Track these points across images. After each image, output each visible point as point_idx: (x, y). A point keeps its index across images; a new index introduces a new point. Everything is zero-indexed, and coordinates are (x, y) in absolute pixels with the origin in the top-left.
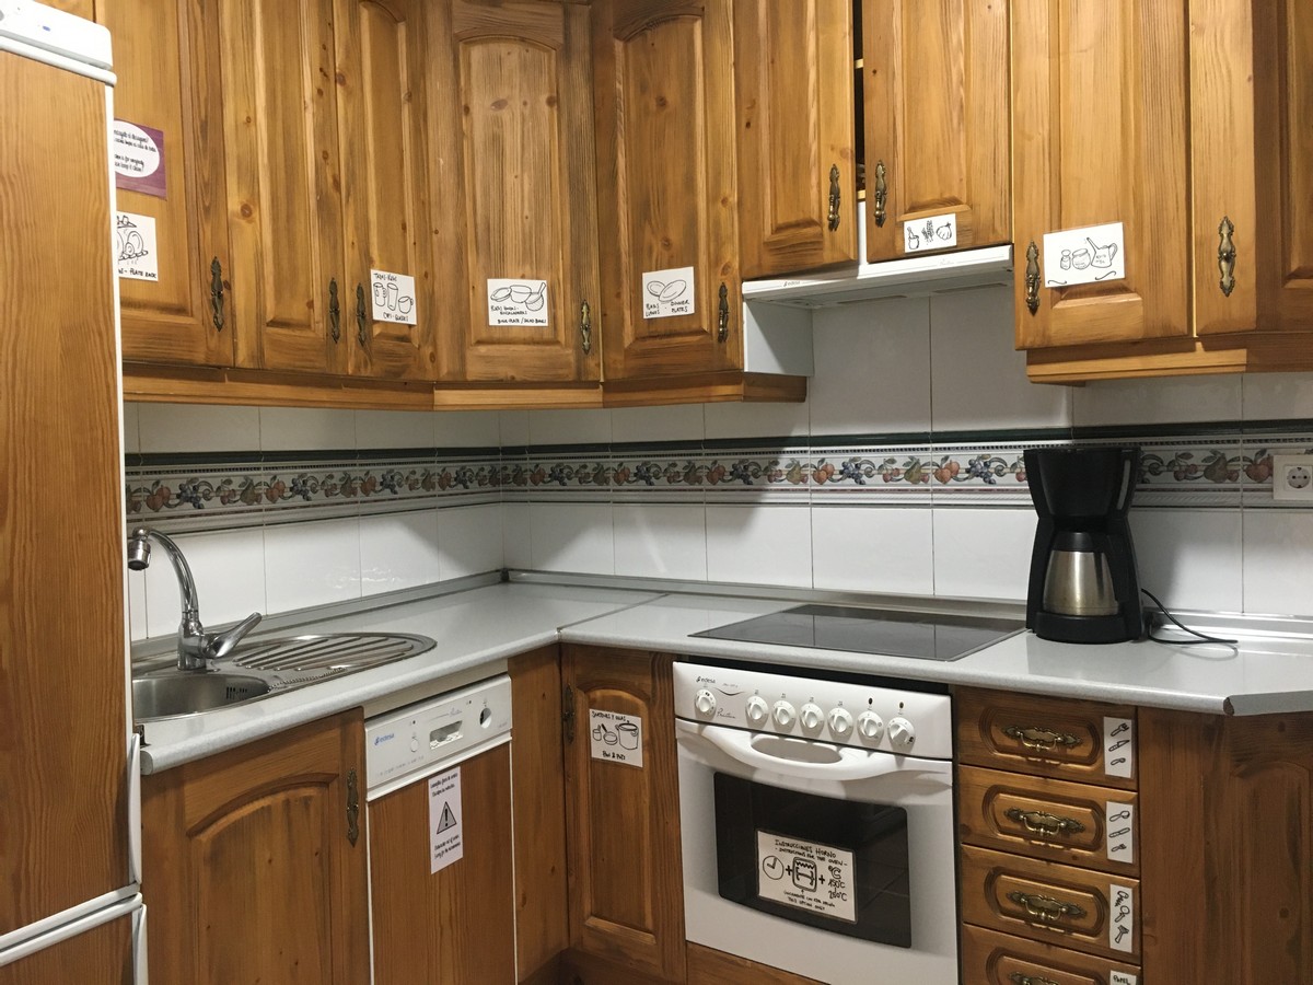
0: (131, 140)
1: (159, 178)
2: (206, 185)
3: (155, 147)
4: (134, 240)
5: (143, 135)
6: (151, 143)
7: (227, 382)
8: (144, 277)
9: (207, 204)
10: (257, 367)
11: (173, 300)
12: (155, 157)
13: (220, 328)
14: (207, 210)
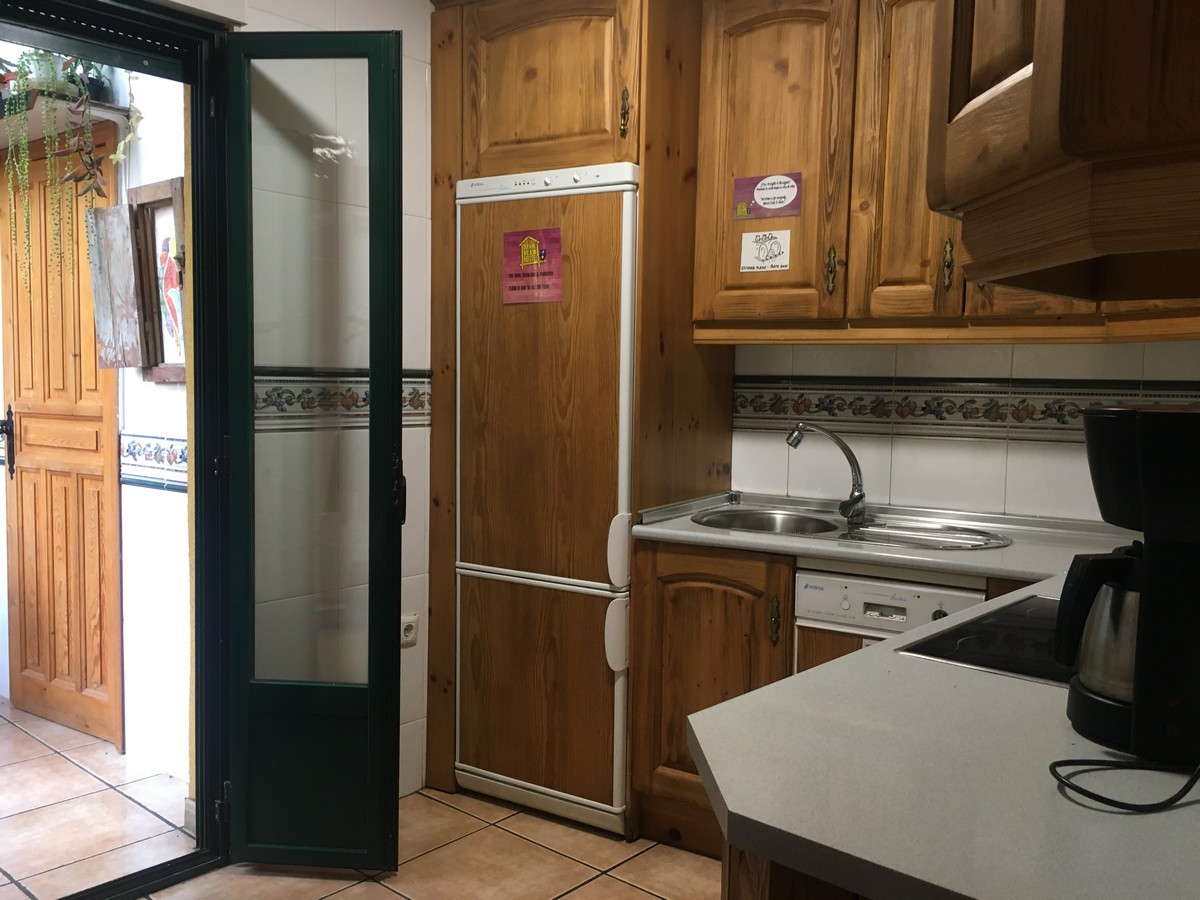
0: (779, 185)
1: (797, 204)
2: (830, 198)
3: (794, 184)
4: (775, 247)
5: (787, 179)
6: (793, 183)
7: (849, 329)
8: (780, 269)
9: (829, 211)
10: (863, 316)
11: (799, 279)
12: (794, 191)
13: (831, 293)
14: (829, 215)
